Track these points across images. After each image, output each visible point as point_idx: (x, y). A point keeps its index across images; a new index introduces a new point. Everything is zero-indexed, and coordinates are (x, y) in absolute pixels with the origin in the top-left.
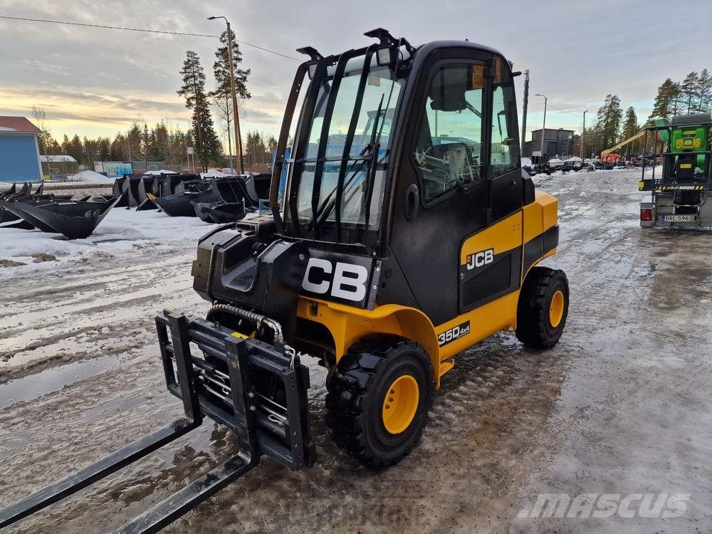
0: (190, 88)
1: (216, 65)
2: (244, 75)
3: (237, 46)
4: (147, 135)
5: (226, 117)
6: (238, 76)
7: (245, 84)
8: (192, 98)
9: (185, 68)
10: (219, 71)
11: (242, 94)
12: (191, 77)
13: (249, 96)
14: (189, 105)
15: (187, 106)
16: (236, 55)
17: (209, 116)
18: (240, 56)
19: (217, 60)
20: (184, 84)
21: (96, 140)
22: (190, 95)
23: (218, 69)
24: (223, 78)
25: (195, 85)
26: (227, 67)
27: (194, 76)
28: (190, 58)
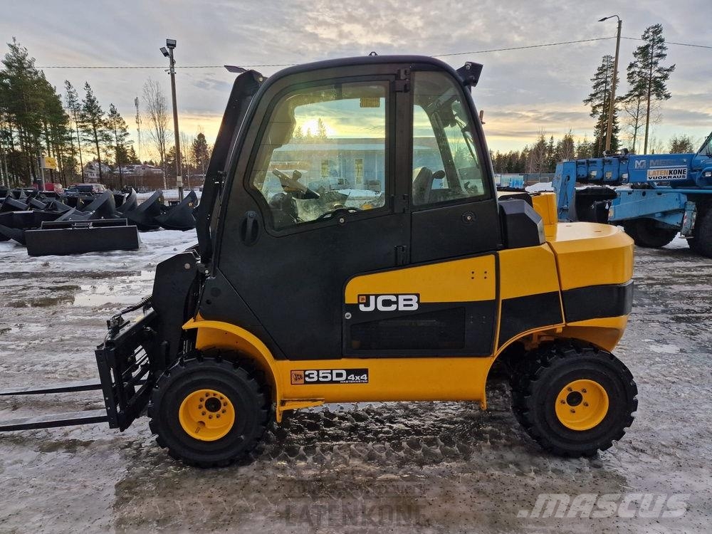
0: (599, 95)
1: (631, 66)
2: (665, 72)
3: (661, 41)
4: (552, 146)
5: (634, 123)
6: (658, 75)
7: (665, 83)
8: (599, 106)
9: (598, 74)
10: (633, 73)
11: (658, 95)
12: (602, 83)
13: (667, 97)
14: (594, 112)
15: (591, 115)
16: (659, 51)
17: (615, 123)
18: (664, 52)
19: (633, 59)
20: (593, 91)
21: (508, 153)
22: (597, 102)
23: (632, 70)
24: (637, 79)
25: (606, 91)
26: (645, 67)
27: (605, 82)
28: (605, 64)
